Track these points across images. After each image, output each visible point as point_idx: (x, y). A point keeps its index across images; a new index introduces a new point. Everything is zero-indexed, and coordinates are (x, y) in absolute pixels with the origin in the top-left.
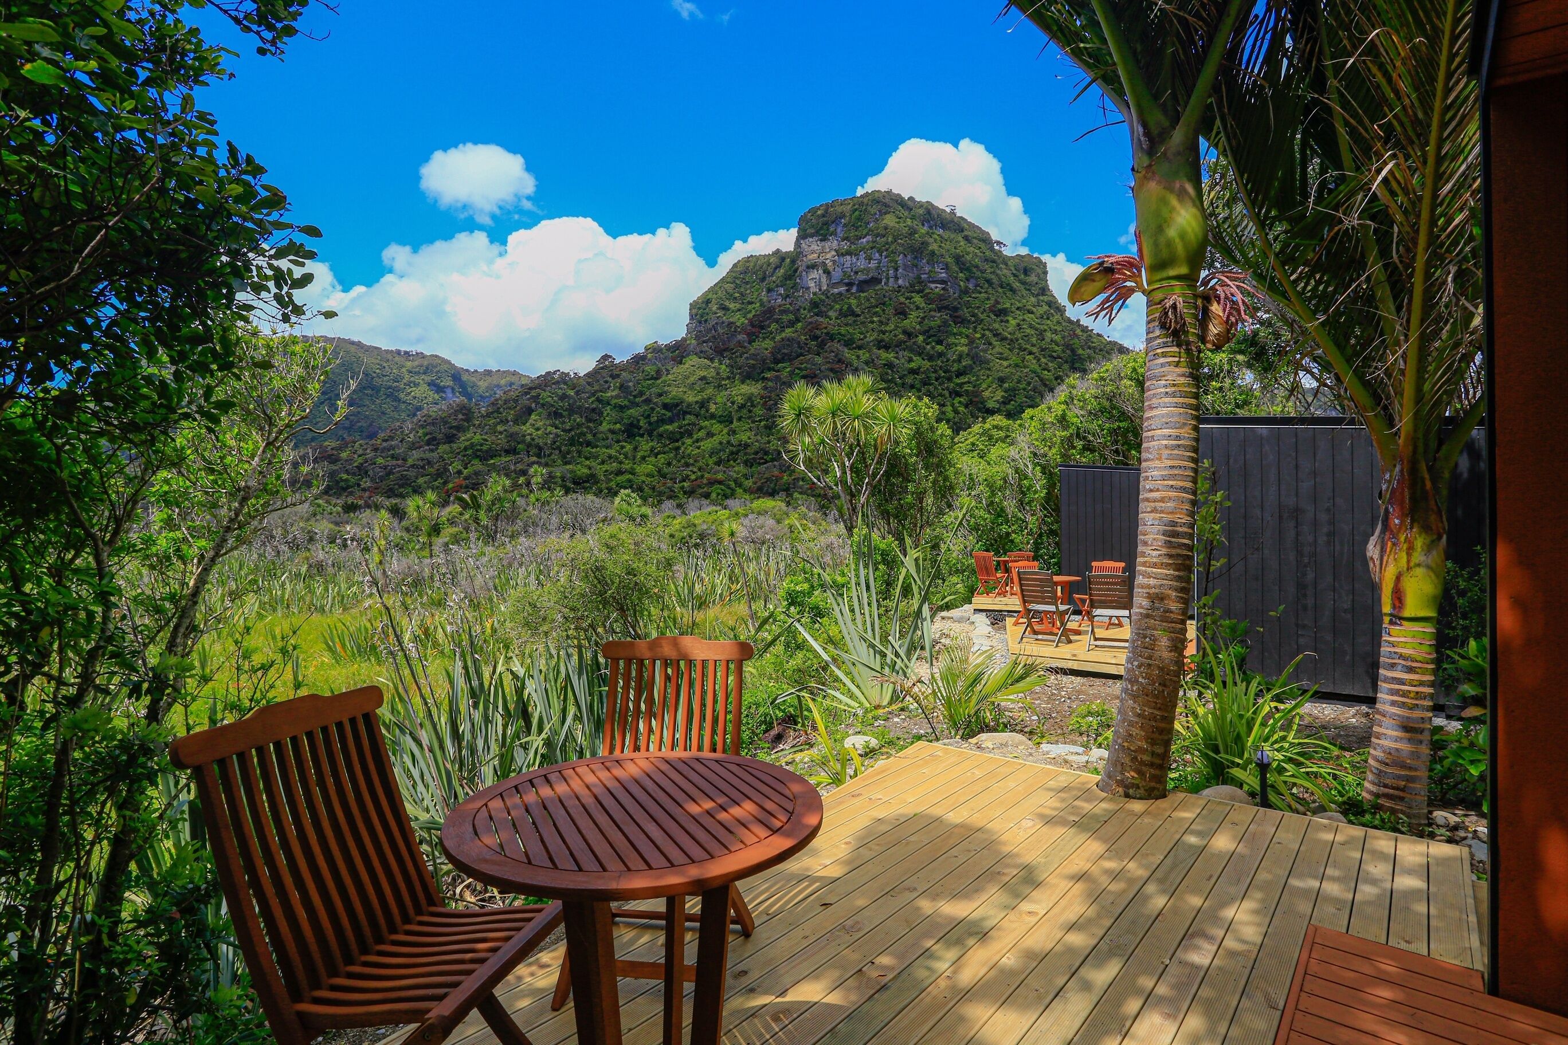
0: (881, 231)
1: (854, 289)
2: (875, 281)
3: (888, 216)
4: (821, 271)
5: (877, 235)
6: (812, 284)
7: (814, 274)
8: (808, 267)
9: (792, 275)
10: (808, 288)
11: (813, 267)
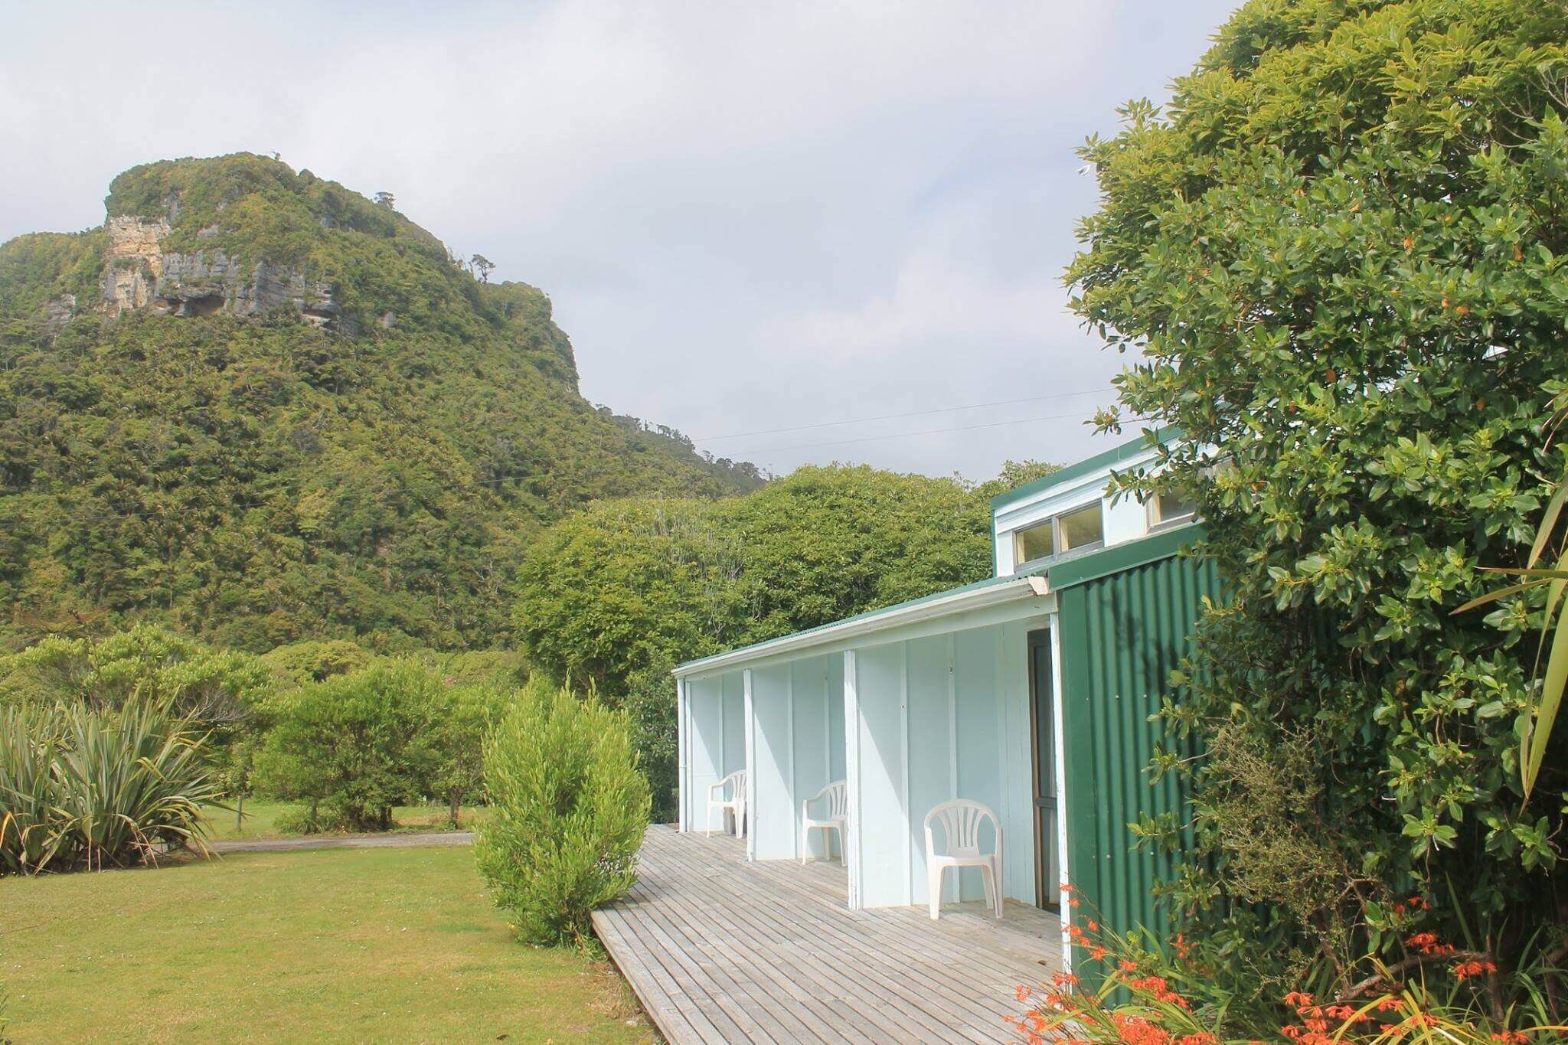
0: (236, 219)
1: (181, 310)
2: (212, 301)
3: (252, 197)
4: (138, 275)
5: (228, 226)
6: (121, 295)
7: (127, 278)
8: (118, 265)
9: (93, 276)
10: (115, 301)
11: (127, 265)
